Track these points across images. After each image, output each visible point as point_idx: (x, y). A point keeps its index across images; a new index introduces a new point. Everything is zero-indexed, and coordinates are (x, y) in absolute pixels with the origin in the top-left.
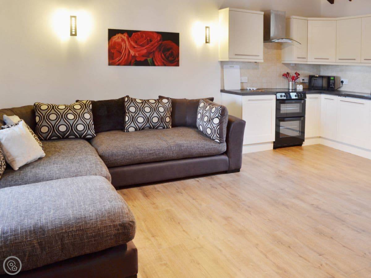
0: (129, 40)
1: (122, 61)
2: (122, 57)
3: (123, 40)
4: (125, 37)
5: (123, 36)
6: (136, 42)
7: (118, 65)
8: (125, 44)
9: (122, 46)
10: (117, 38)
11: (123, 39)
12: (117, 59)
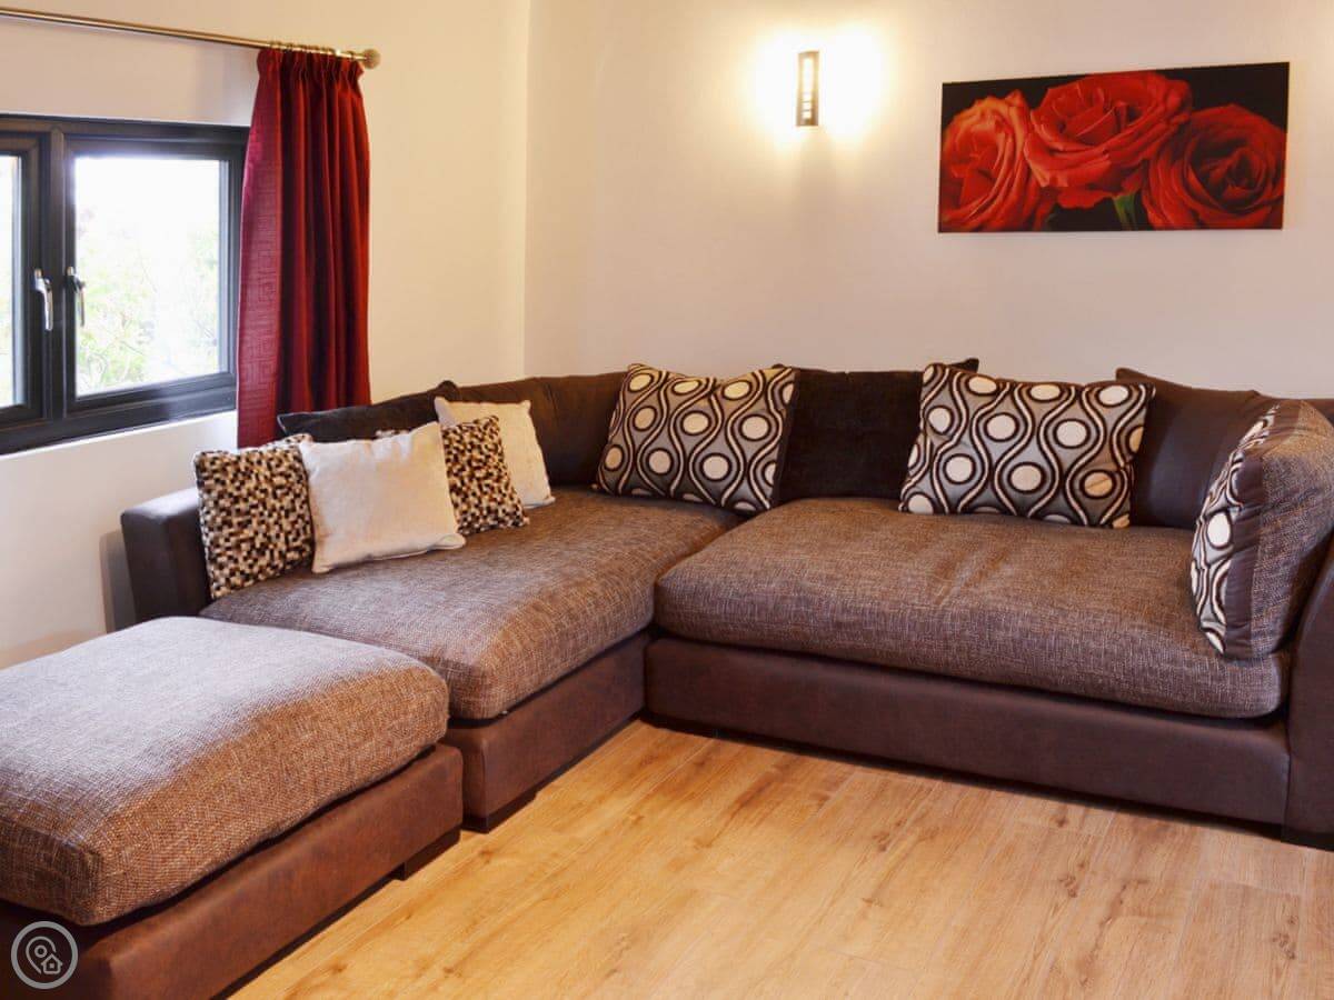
0: (1029, 120)
1: (995, 213)
2: (995, 197)
3: (1003, 124)
4: (1010, 109)
5: (1002, 107)
6: (1060, 129)
7: (979, 229)
8: (1010, 140)
9: (997, 150)
10: (976, 119)
11: (1004, 120)
12: (974, 204)
